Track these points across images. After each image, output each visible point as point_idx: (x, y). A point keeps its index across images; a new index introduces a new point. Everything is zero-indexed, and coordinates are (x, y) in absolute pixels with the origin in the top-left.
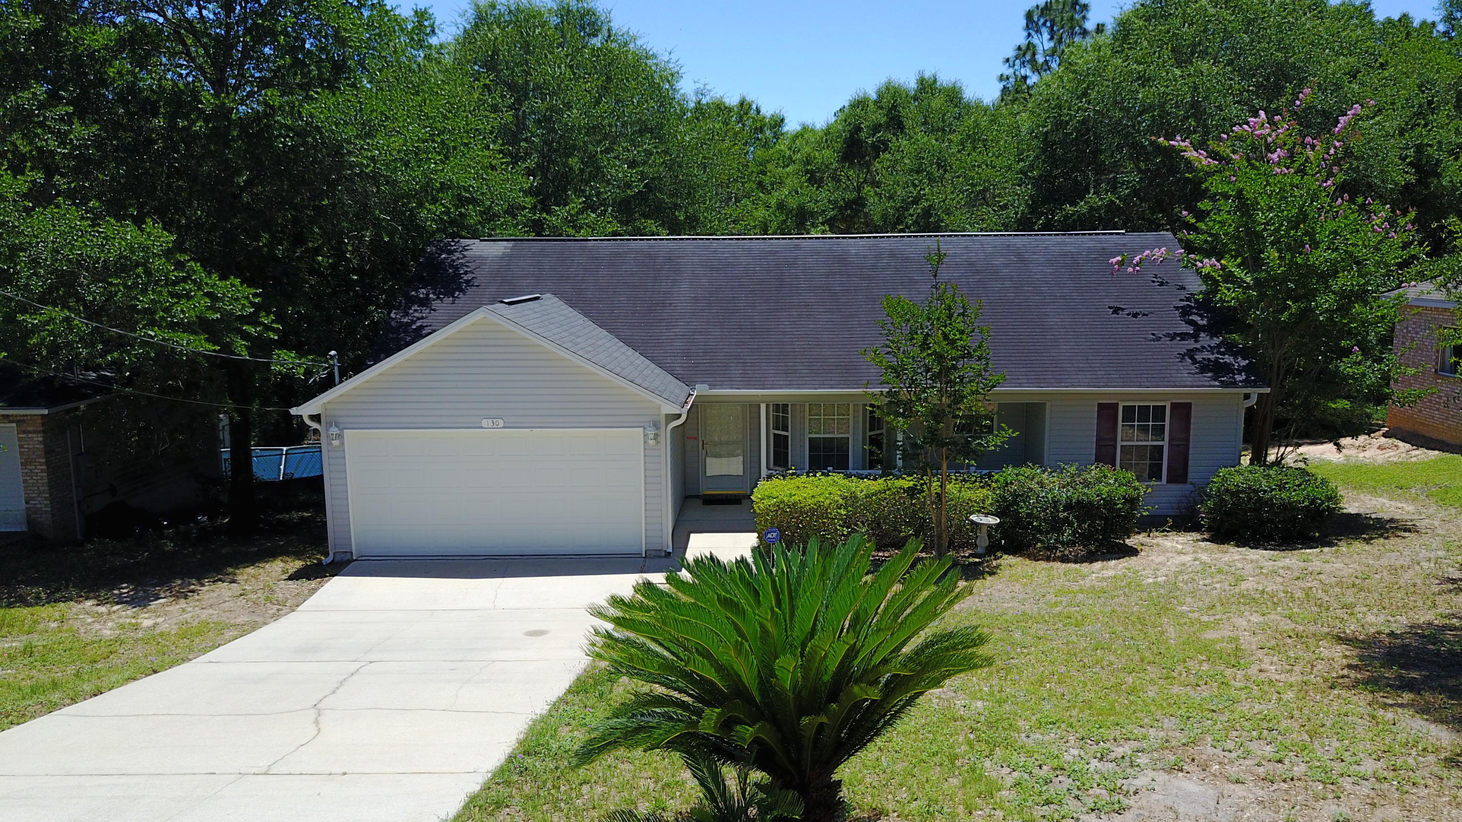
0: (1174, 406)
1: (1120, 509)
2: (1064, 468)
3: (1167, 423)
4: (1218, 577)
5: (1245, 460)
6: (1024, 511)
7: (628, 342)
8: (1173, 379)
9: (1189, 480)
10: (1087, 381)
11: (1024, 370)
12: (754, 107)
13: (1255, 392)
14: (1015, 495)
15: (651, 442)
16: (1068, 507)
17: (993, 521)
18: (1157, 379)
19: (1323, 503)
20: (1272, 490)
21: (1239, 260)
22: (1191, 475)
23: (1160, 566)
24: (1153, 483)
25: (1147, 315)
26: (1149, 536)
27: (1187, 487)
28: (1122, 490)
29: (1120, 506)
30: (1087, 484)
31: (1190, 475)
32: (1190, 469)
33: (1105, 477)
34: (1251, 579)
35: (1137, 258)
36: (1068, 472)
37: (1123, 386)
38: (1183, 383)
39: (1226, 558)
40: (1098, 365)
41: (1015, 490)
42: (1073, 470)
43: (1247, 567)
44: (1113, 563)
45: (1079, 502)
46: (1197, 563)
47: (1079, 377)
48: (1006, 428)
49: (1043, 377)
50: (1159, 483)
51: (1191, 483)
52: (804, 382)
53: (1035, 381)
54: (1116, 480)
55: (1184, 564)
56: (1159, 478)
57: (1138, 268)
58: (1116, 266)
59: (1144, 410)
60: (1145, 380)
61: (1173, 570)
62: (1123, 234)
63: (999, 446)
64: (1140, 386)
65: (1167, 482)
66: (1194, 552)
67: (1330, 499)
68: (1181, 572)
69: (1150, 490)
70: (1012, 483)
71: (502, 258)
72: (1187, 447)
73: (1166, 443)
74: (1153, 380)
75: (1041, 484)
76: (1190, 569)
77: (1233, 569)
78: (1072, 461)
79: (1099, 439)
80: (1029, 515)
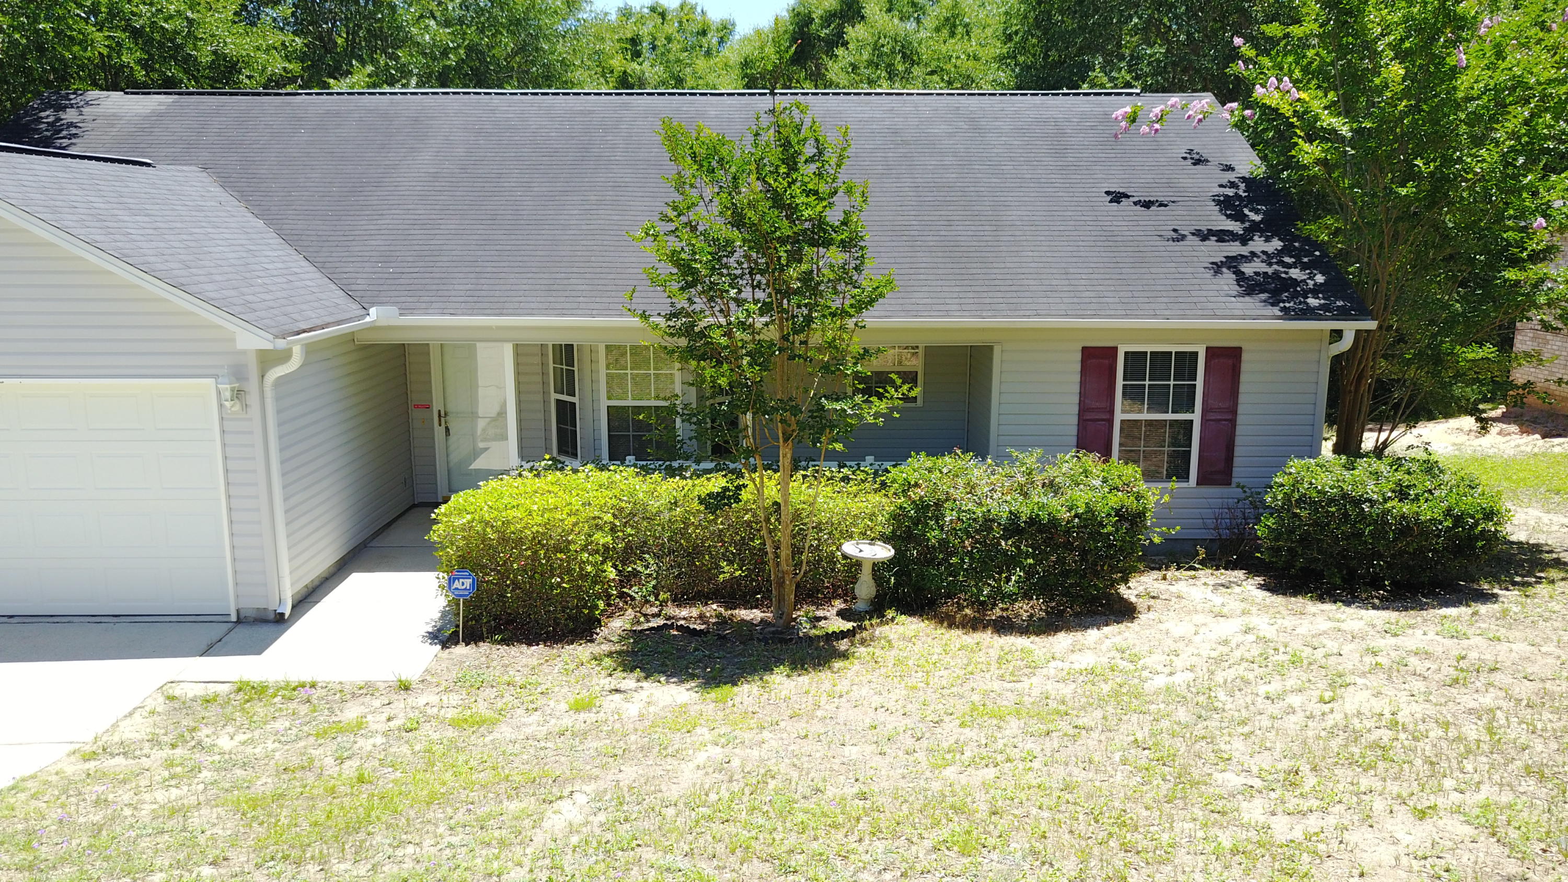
0: (1211, 352)
1: (1109, 534)
2: (1017, 458)
3: (1199, 383)
4: (1294, 678)
5: (1327, 447)
6: (934, 536)
7: (291, 239)
8: (1210, 305)
9: (1234, 480)
10: (1063, 307)
11: (957, 289)
12: (699, 10)
13: (1350, 328)
14: (922, 507)
15: (228, 404)
16: (1014, 528)
17: (884, 552)
18: (1183, 306)
19: (1476, 524)
20: (1386, 500)
21: (1332, 96)
22: (1239, 471)
23: (1181, 645)
24: (1174, 485)
25: (1166, 206)
26: (1164, 578)
27: (1232, 492)
28: (1115, 500)
29: (1110, 529)
30: (1052, 486)
31: (1236, 471)
32: (1237, 461)
33: (1086, 473)
34: (1360, 681)
35: (1157, 110)
36: (1023, 464)
37: (1126, 316)
38: (1228, 312)
39: (1305, 627)
40: (1083, 282)
41: (921, 498)
42: (1031, 460)
43: (1347, 649)
44: (1093, 634)
45: (1033, 521)
46: (1251, 638)
47: (1050, 300)
48: (899, 382)
49: (988, 300)
50: (1184, 485)
51: (1238, 486)
52: (575, 305)
53: (973, 307)
54: (1105, 481)
55: (1226, 642)
56: (1183, 475)
57: (1157, 126)
58: (1123, 124)
59: (1161, 358)
60: (1163, 306)
61: (1205, 654)
62: (1138, 94)
63: (883, 415)
64: (1155, 316)
65: (1198, 484)
66: (1244, 613)
67: (1489, 515)
68: (1219, 661)
69: (1166, 498)
70: (917, 485)
71: (146, 117)
72: (1233, 423)
73: (1196, 417)
74: (1177, 306)
75: (971, 488)
76: (1237, 654)
77: (1319, 653)
78: (1033, 446)
79: (1083, 409)
80: (943, 543)
